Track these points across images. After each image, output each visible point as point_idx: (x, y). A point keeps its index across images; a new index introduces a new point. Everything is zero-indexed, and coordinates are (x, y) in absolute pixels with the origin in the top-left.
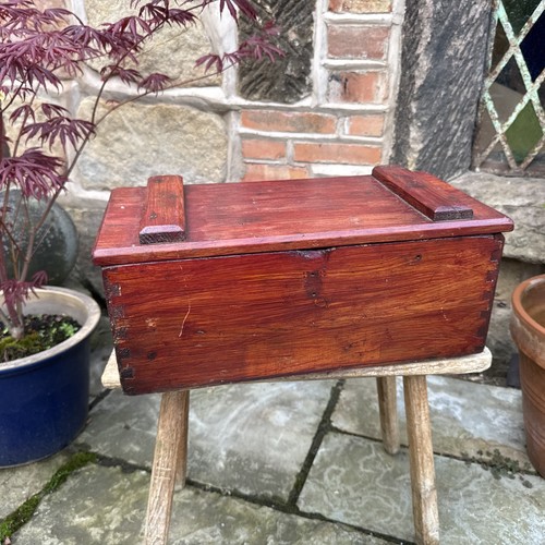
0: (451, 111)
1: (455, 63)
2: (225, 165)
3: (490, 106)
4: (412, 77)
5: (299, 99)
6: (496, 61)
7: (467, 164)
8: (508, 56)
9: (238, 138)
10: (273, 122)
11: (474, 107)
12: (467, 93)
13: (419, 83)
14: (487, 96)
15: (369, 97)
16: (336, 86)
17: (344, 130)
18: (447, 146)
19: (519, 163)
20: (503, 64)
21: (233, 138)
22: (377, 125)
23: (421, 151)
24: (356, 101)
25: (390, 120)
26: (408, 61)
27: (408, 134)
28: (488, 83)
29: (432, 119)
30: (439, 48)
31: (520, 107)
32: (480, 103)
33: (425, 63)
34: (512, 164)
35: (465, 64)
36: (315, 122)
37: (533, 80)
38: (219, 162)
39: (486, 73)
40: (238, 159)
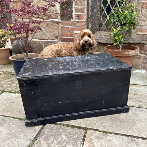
0: (95, 21)
1: (95, 13)
2: (59, 32)
3: (102, 20)
4: (89, 15)
5: (71, 20)
7: (99, 30)
8: (104, 12)
9: (61, 27)
10: (67, 24)
11: (99, 20)
12: (98, 18)
13: (90, 16)
14: (101, 18)
15: (82, 19)
16: (77, 17)
17: (79, 25)
18: (95, 26)
19: (107, 29)
20: (103, 13)
22: (84, 24)
23: (91, 27)
24: (80, 20)
25: (86, 23)
26: (88, 13)
27: (89, 25)
28: (101, 16)
29: (92, 22)
30: (92, 10)
31: (106, 20)
32: (100, 20)
33: (90, 13)
34: (106, 30)
35: (97, 13)
36: (74, 23)
37: (108, 16)
38: (58, 32)
39: (101, 15)
40: (61, 31)
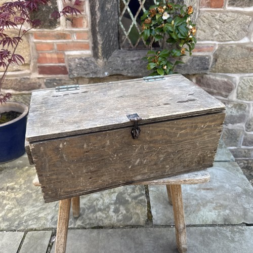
0: (109, 29)
1: (108, 13)
2: (30, 54)
3: (122, 26)
4: (95, 19)
5: (56, 28)
6: (122, 11)
7: (118, 47)
8: (125, 9)
9: (33, 44)
10: (46, 36)
11: (117, 27)
12: (114, 22)
13: (98, 21)
14: (120, 23)
15: (81, 26)
16: (69, 22)
17: (75, 38)
18: (110, 41)
19: (134, 45)
20: (124, 12)
21: (31, 44)
22: (86, 36)
23: (102, 44)
24: (77, 27)
25: (90, 34)
26: (93, 13)
27: (97, 38)
28: (120, 19)
29: (104, 33)
30: (102, 8)
31: (131, 26)
32: (119, 26)
33: (98, 14)
34: (132, 46)
35: (112, 13)
36: (63, 36)
37: (134, 17)
38: (27, 54)
39: (119, 15)
40: (35, 52)
